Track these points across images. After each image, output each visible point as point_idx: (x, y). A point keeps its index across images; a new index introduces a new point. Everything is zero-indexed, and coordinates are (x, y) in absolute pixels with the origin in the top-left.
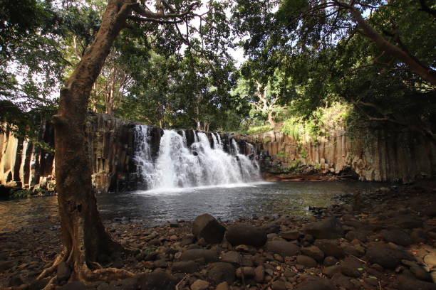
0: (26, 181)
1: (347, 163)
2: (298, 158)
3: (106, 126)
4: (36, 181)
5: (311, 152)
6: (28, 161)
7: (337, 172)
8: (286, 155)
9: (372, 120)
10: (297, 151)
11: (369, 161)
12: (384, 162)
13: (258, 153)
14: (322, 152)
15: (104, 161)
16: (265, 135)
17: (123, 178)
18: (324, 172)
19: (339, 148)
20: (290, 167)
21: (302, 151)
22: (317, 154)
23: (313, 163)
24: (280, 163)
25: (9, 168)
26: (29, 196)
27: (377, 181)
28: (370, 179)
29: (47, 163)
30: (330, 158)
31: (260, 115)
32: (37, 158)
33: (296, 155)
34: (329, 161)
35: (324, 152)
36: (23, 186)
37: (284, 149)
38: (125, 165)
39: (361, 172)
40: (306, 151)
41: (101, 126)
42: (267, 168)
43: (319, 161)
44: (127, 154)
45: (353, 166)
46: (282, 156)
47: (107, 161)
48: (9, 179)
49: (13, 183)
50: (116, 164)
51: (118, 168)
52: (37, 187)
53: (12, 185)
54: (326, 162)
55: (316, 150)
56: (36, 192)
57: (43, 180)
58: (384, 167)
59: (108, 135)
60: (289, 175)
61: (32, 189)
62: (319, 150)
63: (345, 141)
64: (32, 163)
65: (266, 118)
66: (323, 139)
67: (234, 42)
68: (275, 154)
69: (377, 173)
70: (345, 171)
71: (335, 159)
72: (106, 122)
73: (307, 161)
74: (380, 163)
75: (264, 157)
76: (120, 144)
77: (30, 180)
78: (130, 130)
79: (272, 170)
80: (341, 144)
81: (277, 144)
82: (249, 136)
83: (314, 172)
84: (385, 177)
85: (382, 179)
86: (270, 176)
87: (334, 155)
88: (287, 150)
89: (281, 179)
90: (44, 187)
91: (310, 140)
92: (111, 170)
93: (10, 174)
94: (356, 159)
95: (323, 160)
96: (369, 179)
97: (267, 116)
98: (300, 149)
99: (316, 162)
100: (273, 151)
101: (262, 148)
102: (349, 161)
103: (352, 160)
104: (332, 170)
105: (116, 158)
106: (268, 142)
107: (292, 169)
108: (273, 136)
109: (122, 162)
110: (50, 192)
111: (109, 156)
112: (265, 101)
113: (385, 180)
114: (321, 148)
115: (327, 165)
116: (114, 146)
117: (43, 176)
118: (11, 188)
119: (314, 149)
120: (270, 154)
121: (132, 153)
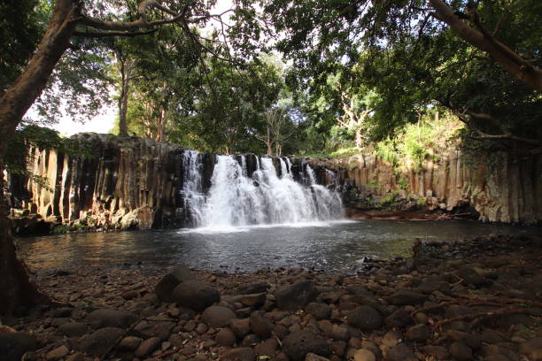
0: (66, 216)
1: (463, 196)
2: (395, 189)
3: (150, 153)
4: (76, 215)
5: (414, 181)
6: (67, 194)
7: (450, 209)
8: (379, 186)
9: (485, 138)
10: (394, 181)
11: (493, 195)
12: (515, 196)
13: (342, 183)
14: (428, 182)
15: (147, 193)
16: (351, 159)
17: (169, 213)
18: (431, 208)
19: (452, 175)
20: (383, 200)
21: (401, 180)
22: (422, 184)
23: (415, 197)
24: (370, 196)
25: (49, 202)
26: (68, 232)
27: (504, 223)
28: (494, 220)
29: (87, 196)
30: (440, 188)
31: (344, 133)
32: (76, 191)
33: (392, 184)
34: (438, 193)
35: (432, 180)
36: (63, 221)
37: (376, 178)
38: (171, 198)
39: (483, 210)
40: (407, 180)
41: (144, 154)
42: (352, 202)
43: (425, 194)
44: (174, 185)
45: (472, 201)
46: (373, 186)
47: (151, 193)
48: (49, 213)
49: (52, 218)
50: (161, 197)
51: (163, 202)
52: (77, 223)
53: (52, 220)
54: (434, 195)
55: (420, 179)
56: (76, 228)
57: (83, 215)
58: (515, 204)
59: (152, 163)
60: (383, 212)
61: (72, 224)
62: (424, 179)
63: (461, 167)
64: (71, 196)
65: (353, 138)
66: (430, 165)
67: (267, 45)
68: (364, 184)
69: (505, 210)
70: (461, 207)
71: (447, 191)
72: (149, 148)
73: (407, 193)
74: (509, 197)
75: (349, 188)
76: (165, 173)
77: (70, 214)
78: (177, 157)
79: (359, 206)
80: (456, 171)
81: (368, 170)
82: (331, 161)
83: (416, 209)
84: (516, 217)
85: (512, 219)
86: (357, 213)
87: (446, 185)
88: (380, 179)
89: (370, 217)
90: (84, 223)
91: (412, 165)
92: (155, 205)
93: (50, 207)
94: (476, 191)
95: (429, 192)
96: (492, 219)
97: (355, 134)
98: (398, 177)
99: (420, 195)
100: (361, 181)
101: (346, 175)
102: (466, 194)
103: (470, 192)
104: (442, 206)
105: (160, 190)
106: (354, 169)
107: (387, 204)
108: (360, 160)
109: (168, 194)
110: (90, 228)
111: (153, 187)
112: (351, 115)
113: (517, 221)
114: (428, 176)
115: (434, 200)
116: (158, 177)
117: (84, 211)
118: (52, 223)
119: (417, 178)
120: (357, 184)
121: (179, 185)
